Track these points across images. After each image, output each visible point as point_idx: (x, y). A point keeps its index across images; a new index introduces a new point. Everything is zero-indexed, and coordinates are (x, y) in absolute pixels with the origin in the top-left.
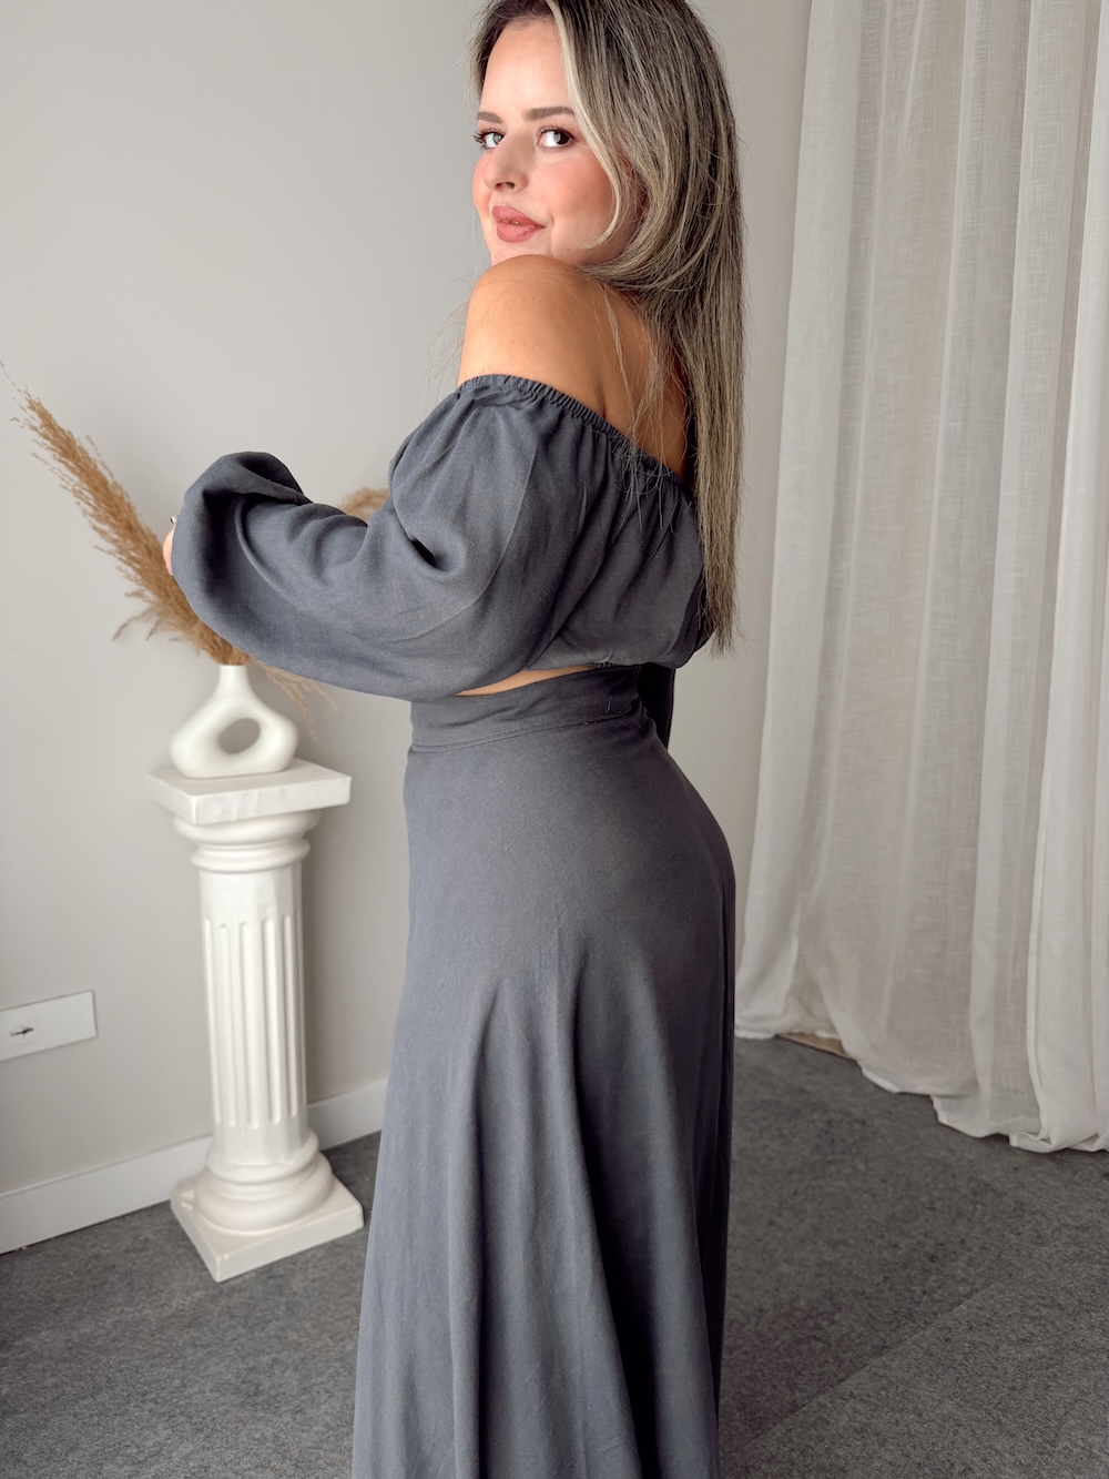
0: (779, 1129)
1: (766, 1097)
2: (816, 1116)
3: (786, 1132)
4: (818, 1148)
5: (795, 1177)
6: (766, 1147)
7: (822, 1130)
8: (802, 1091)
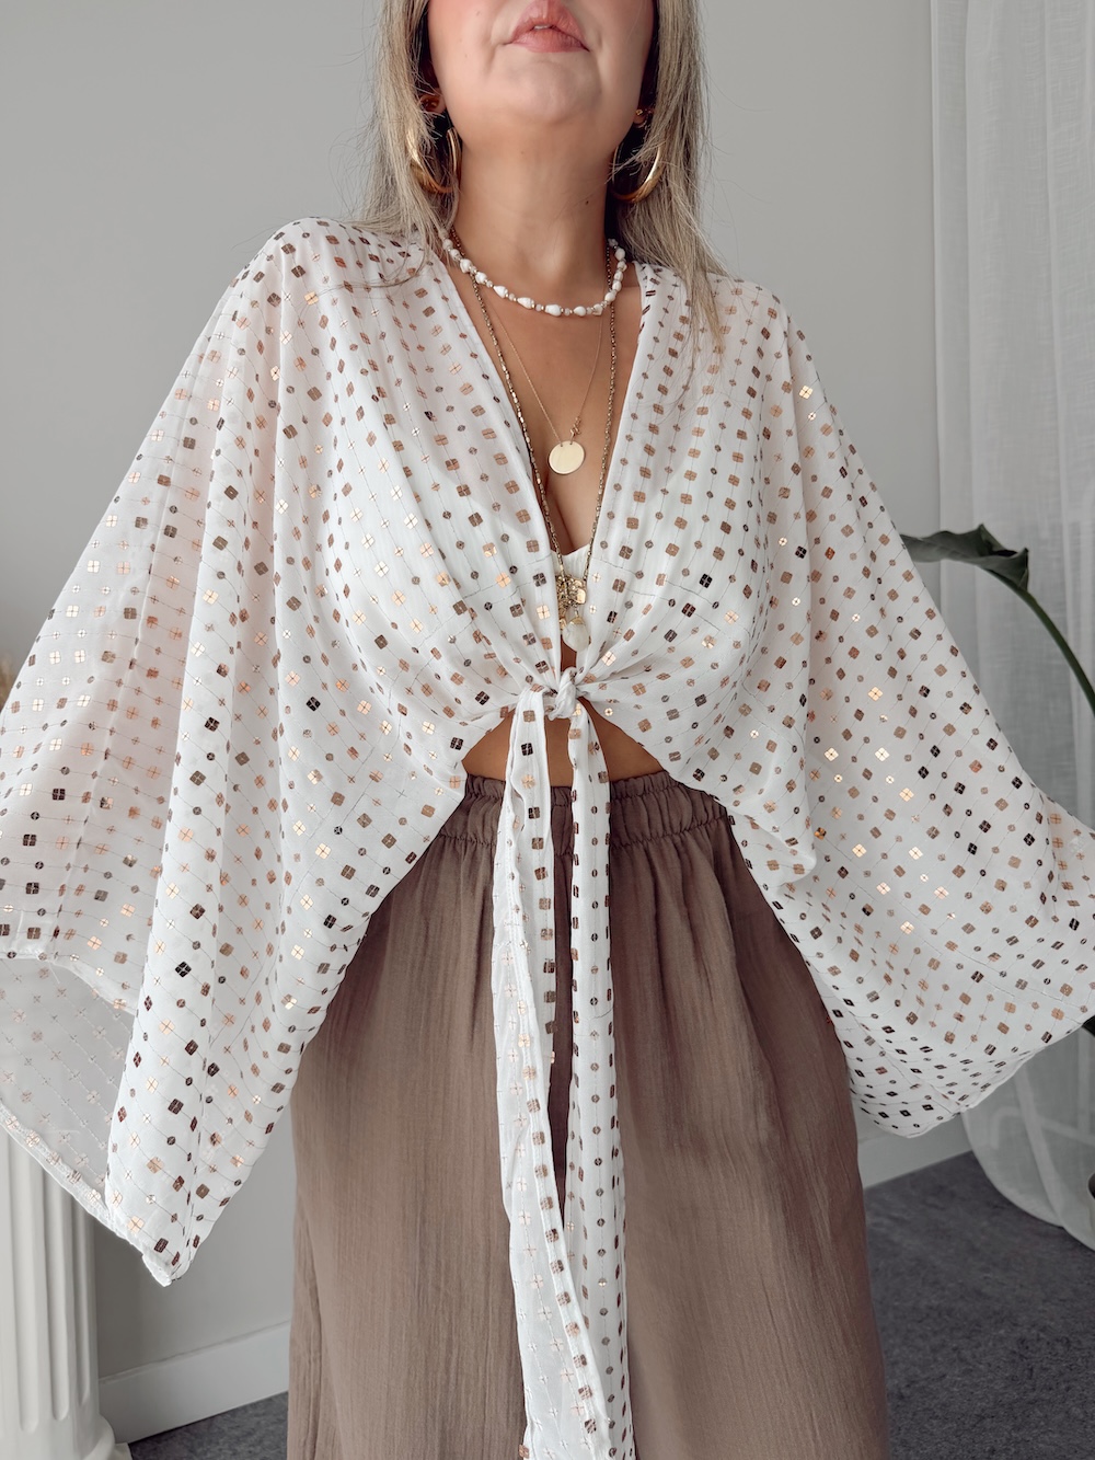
0: (955, 1349)
1: (935, 1303)
2: (1002, 1332)
3: (966, 1354)
4: (1013, 1379)
5: (988, 1423)
6: (944, 1376)
7: (1014, 1352)
8: (979, 1293)
